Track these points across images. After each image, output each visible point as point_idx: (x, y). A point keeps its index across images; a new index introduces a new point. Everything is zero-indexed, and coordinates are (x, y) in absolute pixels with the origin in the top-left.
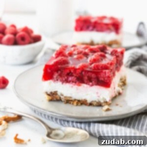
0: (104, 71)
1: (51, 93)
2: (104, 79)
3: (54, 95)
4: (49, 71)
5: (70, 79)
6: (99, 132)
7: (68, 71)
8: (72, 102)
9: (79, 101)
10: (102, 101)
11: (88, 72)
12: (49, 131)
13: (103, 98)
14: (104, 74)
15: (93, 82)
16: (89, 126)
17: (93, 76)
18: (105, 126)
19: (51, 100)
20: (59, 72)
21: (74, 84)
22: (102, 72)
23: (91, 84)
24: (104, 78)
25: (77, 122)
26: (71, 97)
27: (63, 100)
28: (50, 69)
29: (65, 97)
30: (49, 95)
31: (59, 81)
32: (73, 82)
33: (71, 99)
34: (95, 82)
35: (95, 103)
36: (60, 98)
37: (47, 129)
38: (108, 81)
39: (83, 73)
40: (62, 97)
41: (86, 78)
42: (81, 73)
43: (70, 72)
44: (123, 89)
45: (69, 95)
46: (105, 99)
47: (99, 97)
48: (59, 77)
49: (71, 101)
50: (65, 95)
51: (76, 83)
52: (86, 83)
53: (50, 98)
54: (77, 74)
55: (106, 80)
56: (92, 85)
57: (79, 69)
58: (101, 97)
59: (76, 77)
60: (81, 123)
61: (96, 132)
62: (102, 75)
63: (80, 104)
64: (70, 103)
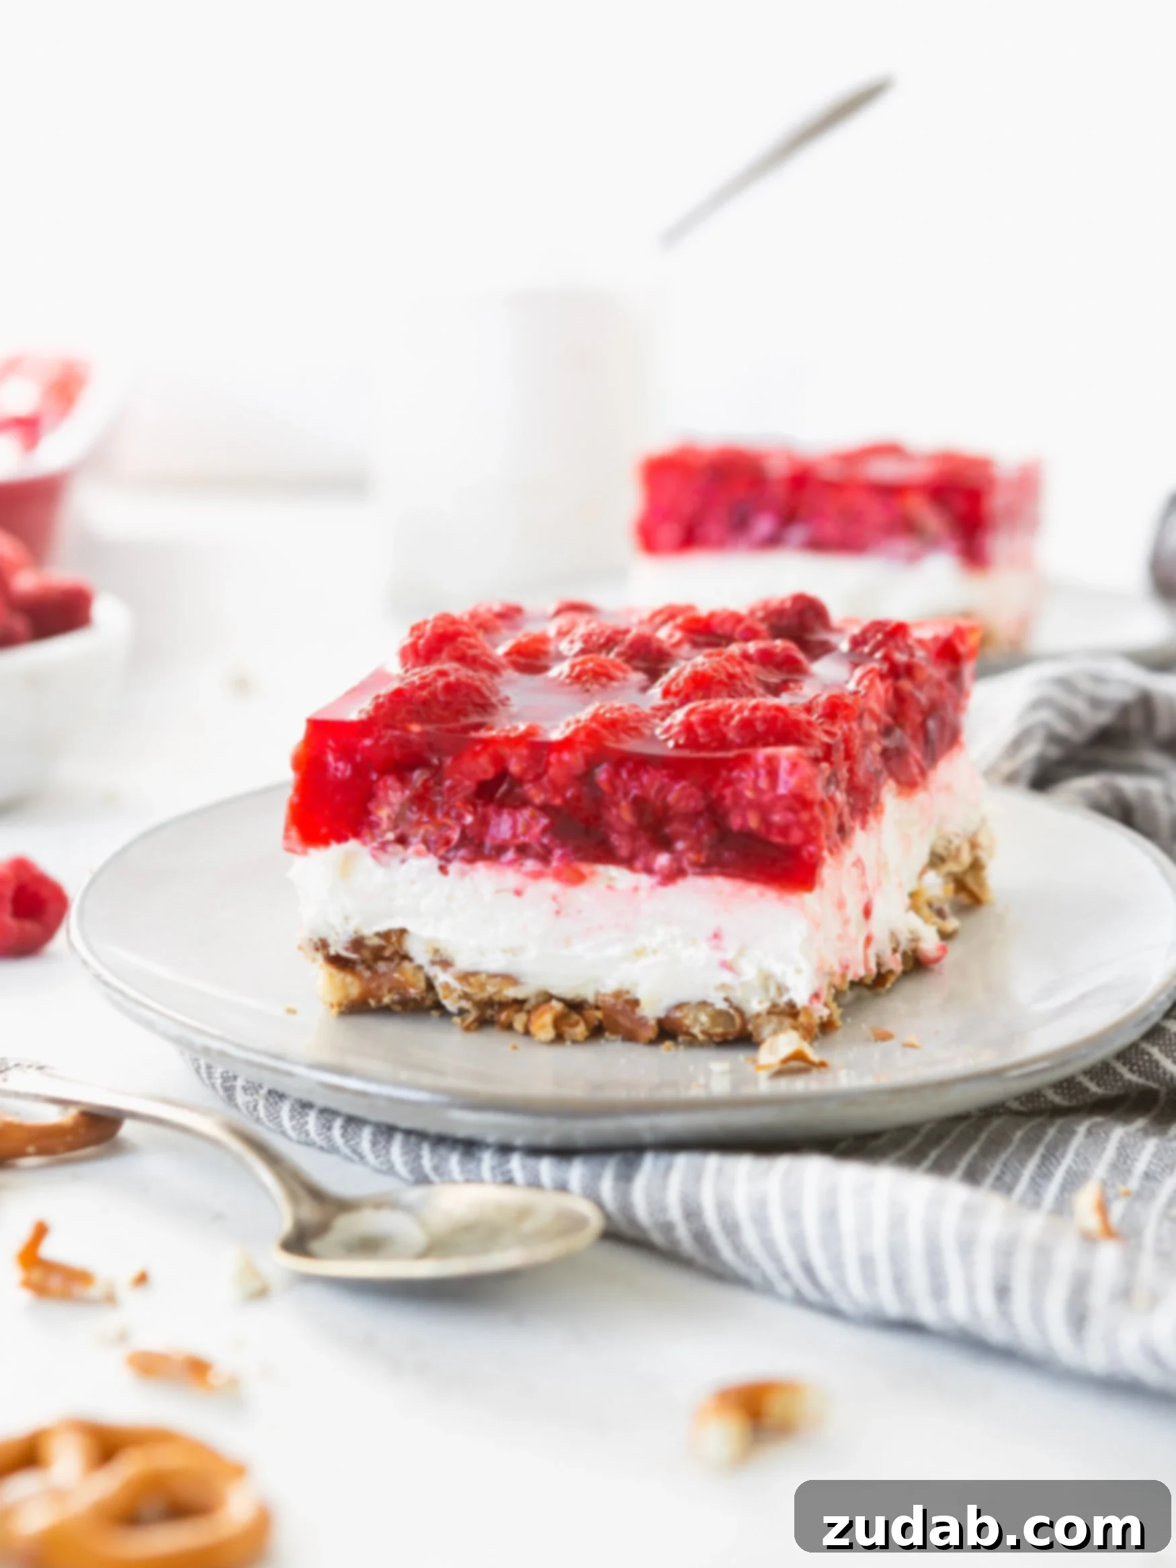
0: (762, 753)
1: (357, 944)
2: (766, 822)
3: (382, 967)
4: (339, 768)
5: (503, 827)
6: (692, 1214)
7: (484, 767)
8: (519, 1021)
9: (575, 1006)
10: (756, 1005)
11: (641, 763)
12: (310, 1212)
13: (766, 978)
14: (763, 783)
15: (680, 845)
16: (626, 1177)
17: (678, 795)
18: (743, 1166)
19: (356, 1008)
20: (418, 777)
21: (530, 865)
22: (744, 761)
23: (663, 860)
24: (764, 811)
25: (535, 1151)
26: (510, 979)
27: (451, 1005)
28: (346, 753)
29: (465, 977)
30: (337, 961)
31: (416, 844)
32: (523, 851)
33: (511, 993)
34: (696, 846)
35: (699, 1023)
36: (430, 986)
37: (293, 1198)
38: (796, 836)
39: (602, 774)
40: (442, 978)
41: (624, 814)
42: (586, 777)
43: (502, 774)
44: (945, 936)
45: (494, 963)
46: (781, 989)
47: (726, 966)
48: (413, 816)
49: (518, 1004)
50: (464, 962)
51: (544, 857)
52: (628, 862)
53: (353, 987)
54: (557, 789)
55: (784, 830)
56: (671, 876)
57: (566, 744)
58: (749, 972)
59: (544, 808)
60: (564, 1152)
61: (675, 1214)
62: (749, 784)
63: (580, 1030)
64: (509, 1027)
